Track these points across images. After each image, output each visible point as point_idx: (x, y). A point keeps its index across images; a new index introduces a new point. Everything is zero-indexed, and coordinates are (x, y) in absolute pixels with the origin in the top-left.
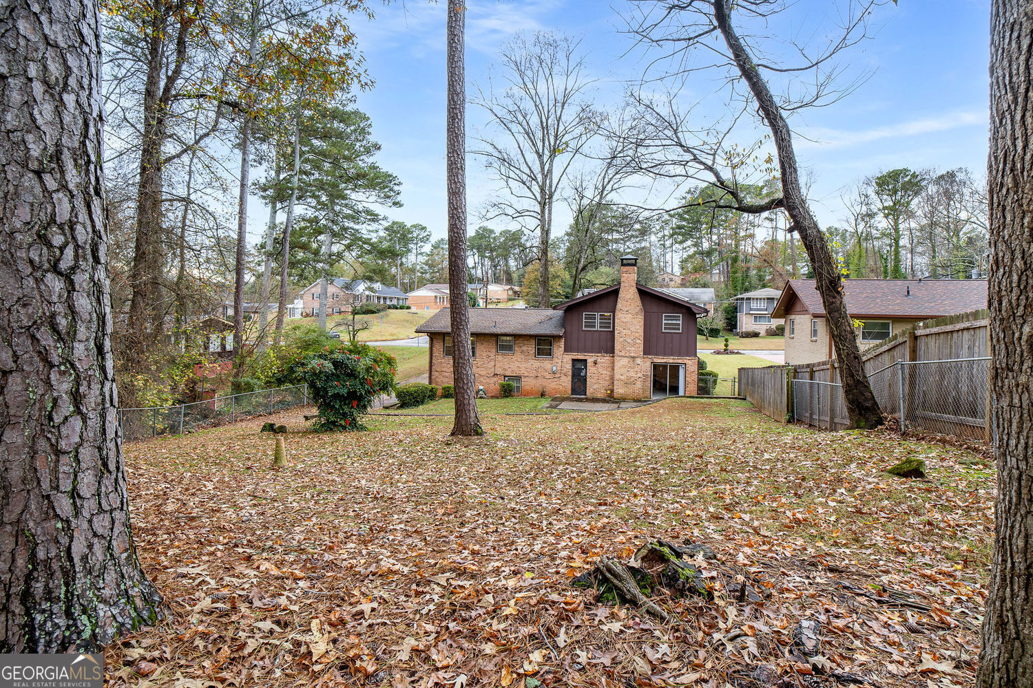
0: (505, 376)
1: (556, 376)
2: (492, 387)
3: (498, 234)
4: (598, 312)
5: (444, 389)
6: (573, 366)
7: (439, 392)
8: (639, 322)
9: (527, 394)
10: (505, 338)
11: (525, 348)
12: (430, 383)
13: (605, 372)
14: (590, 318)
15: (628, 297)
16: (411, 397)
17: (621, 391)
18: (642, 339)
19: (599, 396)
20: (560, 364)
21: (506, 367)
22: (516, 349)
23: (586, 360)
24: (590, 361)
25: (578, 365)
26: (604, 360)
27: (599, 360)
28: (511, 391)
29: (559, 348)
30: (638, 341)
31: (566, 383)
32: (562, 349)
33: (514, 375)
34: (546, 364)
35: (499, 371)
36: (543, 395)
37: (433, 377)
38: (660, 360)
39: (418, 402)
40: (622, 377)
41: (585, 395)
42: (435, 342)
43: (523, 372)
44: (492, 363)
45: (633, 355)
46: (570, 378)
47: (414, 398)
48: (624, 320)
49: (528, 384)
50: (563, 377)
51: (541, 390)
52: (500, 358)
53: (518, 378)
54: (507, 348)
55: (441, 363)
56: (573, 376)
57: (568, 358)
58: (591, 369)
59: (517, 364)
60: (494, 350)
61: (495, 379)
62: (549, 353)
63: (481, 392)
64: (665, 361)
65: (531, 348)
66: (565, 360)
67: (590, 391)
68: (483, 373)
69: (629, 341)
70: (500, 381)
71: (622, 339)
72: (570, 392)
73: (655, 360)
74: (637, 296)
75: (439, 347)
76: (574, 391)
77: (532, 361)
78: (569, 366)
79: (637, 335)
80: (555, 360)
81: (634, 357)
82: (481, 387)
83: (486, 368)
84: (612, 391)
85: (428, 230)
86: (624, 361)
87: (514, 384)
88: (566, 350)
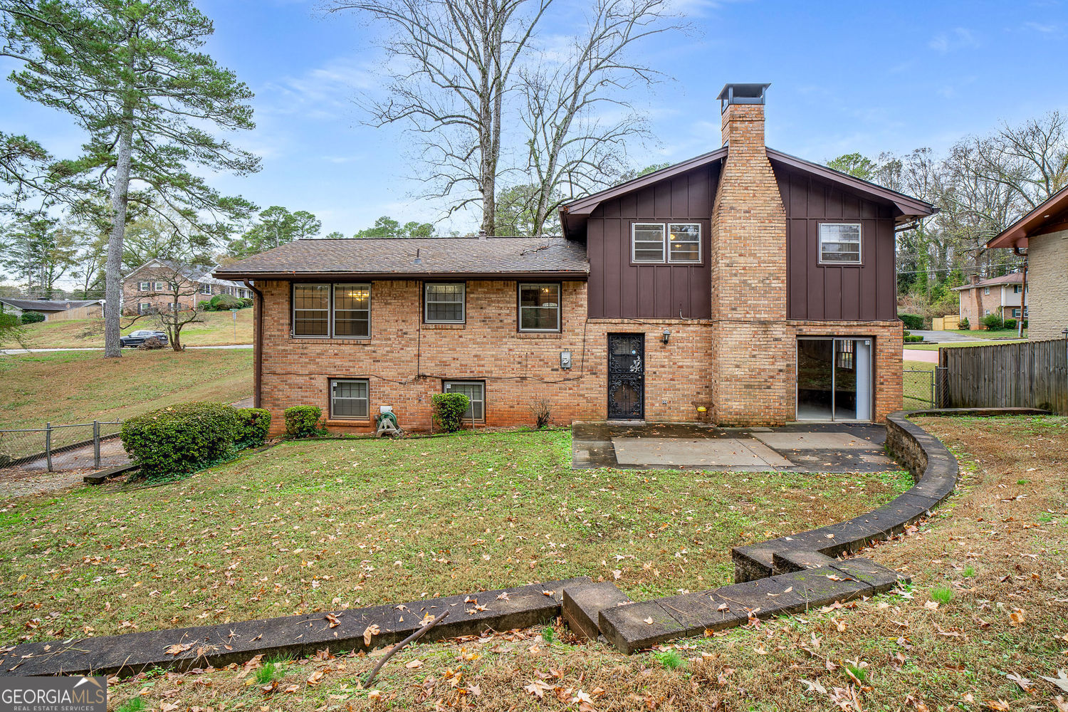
0: (444, 381)
1: (572, 375)
2: (413, 407)
3: (402, 227)
4: (667, 220)
5: (289, 416)
6: (611, 349)
7: (279, 425)
8: (778, 238)
9: (499, 422)
10: (441, 288)
11: (492, 311)
12: (259, 403)
13: (687, 362)
14: (649, 236)
15: (748, 177)
16: (167, 448)
17: (736, 406)
18: (784, 277)
19: (675, 419)
20: (580, 346)
21: (447, 357)
22: (471, 312)
23: (643, 335)
24: (653, 334)
25: (624, 348)
26: (687, 333)
27: (674, 334)
28: (461, 415)
29: (576, 308)
30: (775, 284)
31: (595, 389)
32: (584, 310)
33: (468, 375)
34: (545, 347)
35: (429, 368)
36: (541, 422)
37: (265, 389)
38: (816, 329)
39: (193, 459)
40: (738, 372)
41: (642, 417)
42: (268, 302)
43: (488, 367)
44: (413, 350)
45: (763, 316)
46: (603, 379)
47: (177, 450)
48: (741, 233)
49: (501, 396)
50: (588, 378)
51: (539, 410)
52: (431, 336)
53: (477, 383)
54: (449, 312)
55: (285, 353)
56: (611, 374)
57: (599, 331)
58: (655, 357)
59: (474, 349)
60: (416, 318)
61: (420, 388)
62: (552, 321)
63: (385, 422)
64: (828, 330)
65: (506, 308)
66: (590, 337)
67: (653, 407)
68: (390, 373)
69: (754, 282)
70: (432, 393)
71: (735, 280)
72: (604, 412)
73: (806, 330)
74: (770, 174)
75: (277, 312)
76: (613, 411)
77: (510, 343)
78: (601, 351)
79: (772, 268)
80: (568, 337)
81: (764, 323)
82: (385, 409)
83: (398, 362)
84: (710, 405)
85: (317, 219)
86: (743, 334)
87: (468, 398)
88: (594, 313)
